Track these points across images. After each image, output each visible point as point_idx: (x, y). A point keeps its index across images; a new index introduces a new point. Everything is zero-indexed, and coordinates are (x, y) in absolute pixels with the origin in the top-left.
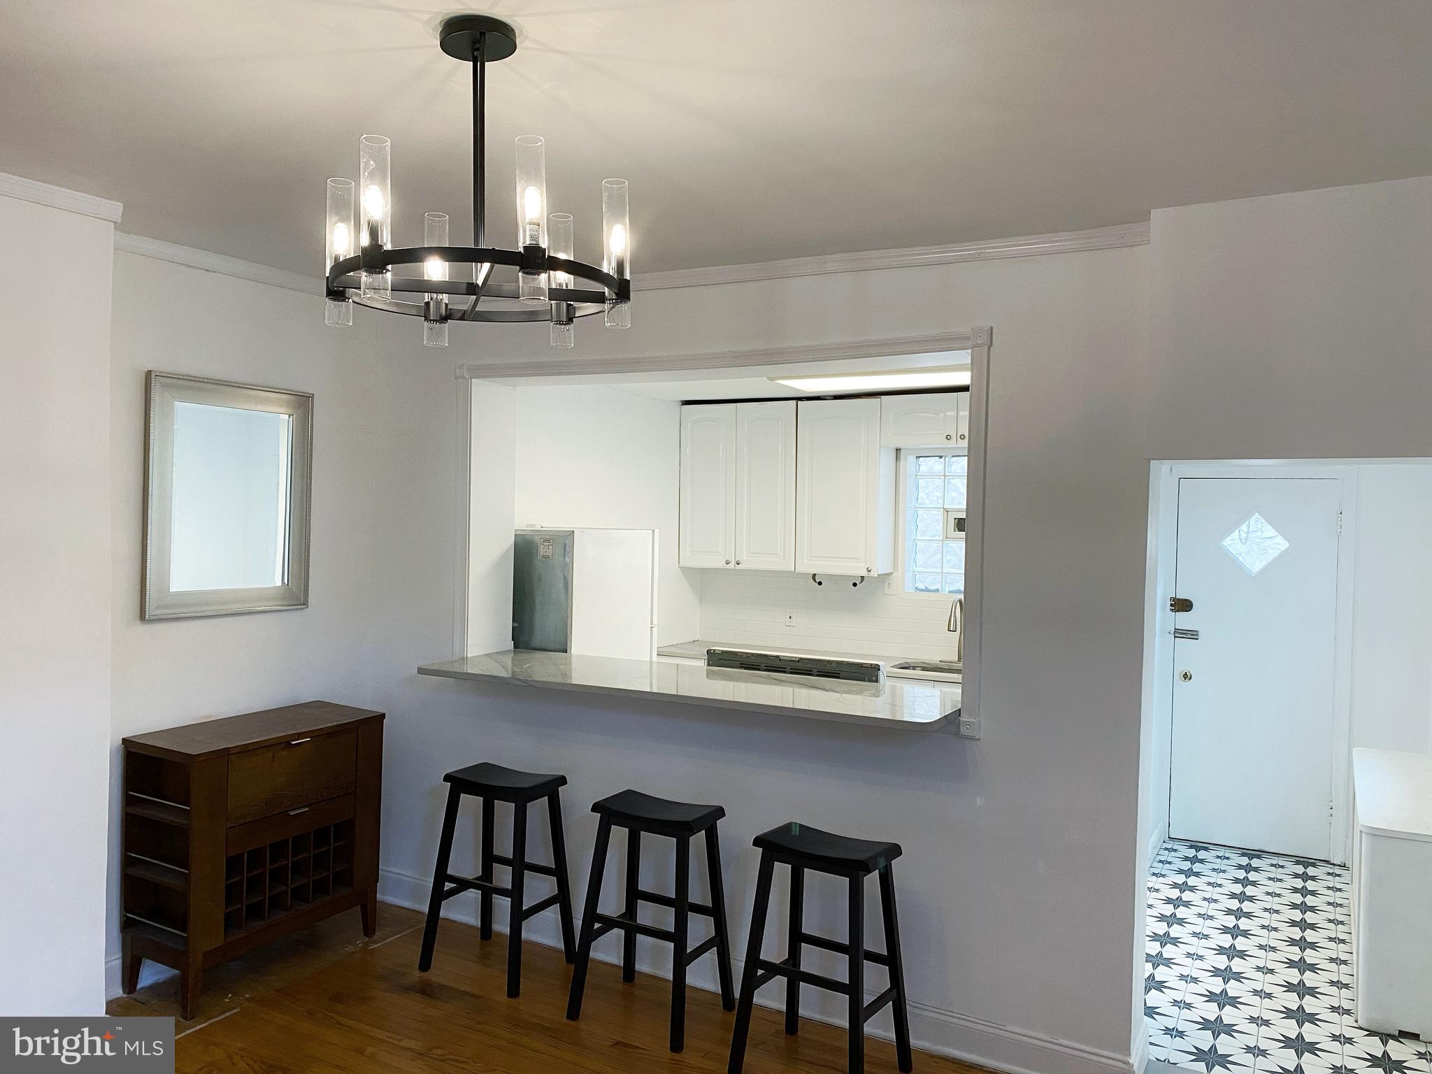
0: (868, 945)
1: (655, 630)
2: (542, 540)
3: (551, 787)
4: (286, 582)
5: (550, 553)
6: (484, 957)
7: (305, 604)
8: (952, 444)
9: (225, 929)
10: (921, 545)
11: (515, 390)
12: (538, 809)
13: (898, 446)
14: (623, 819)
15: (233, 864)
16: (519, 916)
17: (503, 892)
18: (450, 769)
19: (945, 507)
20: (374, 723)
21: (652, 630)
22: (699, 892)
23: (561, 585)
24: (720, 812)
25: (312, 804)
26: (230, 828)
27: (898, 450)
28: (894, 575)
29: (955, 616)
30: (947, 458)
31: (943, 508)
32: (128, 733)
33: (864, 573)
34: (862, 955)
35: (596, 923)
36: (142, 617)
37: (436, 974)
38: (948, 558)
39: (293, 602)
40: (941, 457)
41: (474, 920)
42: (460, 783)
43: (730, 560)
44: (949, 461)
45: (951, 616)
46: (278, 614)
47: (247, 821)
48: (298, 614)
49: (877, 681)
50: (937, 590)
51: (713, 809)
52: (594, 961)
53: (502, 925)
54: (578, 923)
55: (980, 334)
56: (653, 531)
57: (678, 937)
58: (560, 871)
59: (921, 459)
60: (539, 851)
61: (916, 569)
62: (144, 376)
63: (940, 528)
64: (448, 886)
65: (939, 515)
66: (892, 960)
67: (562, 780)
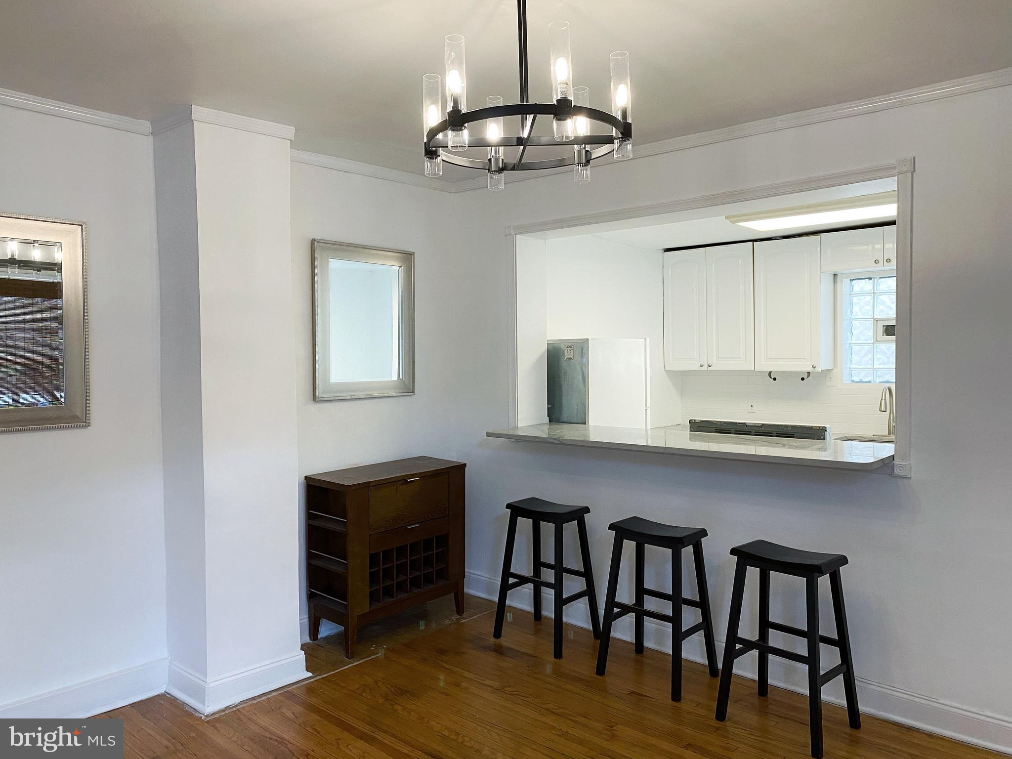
0: (822, 632)
1: (649, 411)
2: (566, 346)
3: (579, 514)
4: (401, 377)
5: (572, 355)
6: (537, 632)
7: (413, 392)
8: (879, 267)
9: (370, 601)
10: (856, 348)
11: (545, 242)
12: (571, 529)
13: (835, 272)
14: (632, 535)
15: (373, 558)
16: (560, 602)
17: (548, 585)
18: (511, 500)
19: (875, 317)
20: (460, 469)
21: (646, 412)
22: (689, 591)
23: (580, 378)
24: (703, 533)
25: (421, 522)
26: (371, 535)
27: (835, 275)
28: (834, 371)
29: (885, 400)
30: (875, 280)
31: (873, 318)
32: (310, 473)
33: (810, 369)
34: (818, 639)
35: (615, 610)
36: (314, 399)
37: (504, 641)
38: (878, 356)
39: (405, 391)
40: (870, 279)
41: (529, 608)
42: (517, 510)
43: (703, 363)
44: (877, 282)
45: (882, 400)
46: (396, 398)
47: (381, 531)
48: (408, 398)
49: (824, 439)
50: (870, 382)
51: (697, 530)
52: (615, 639)
53: (549, 611)
54: (601, 611)
55: (905, 164)
56: (646, 339)
57: (675, 620)
58: (587, 573)
59: (854, 281)
60: (572, 561)
61: (851, 366)
62: (310, 242)
63: (871, 333)
64: (512, 580)
65: (870, 323)
66: (842, 643)
67: (587, 510)
